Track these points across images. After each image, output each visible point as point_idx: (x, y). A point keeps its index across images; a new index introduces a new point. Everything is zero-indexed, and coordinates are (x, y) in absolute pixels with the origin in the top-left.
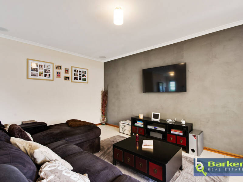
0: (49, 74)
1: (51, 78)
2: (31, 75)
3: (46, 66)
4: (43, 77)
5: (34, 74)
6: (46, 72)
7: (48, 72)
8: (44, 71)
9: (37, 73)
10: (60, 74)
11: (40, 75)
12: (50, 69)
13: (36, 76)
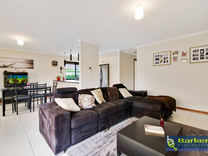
0: (167, 60)
1: (169, 63)
2: (156, 63)
3: (165, 55)
4: (163, 63)
5: (157, 62)
6: (165, 59)
7: (166, 59)
8: (163, 59)
9: (159, 61)
10: (176, 58)
11: (161, 62)
12: (167, 57)
13: (158, 63)
